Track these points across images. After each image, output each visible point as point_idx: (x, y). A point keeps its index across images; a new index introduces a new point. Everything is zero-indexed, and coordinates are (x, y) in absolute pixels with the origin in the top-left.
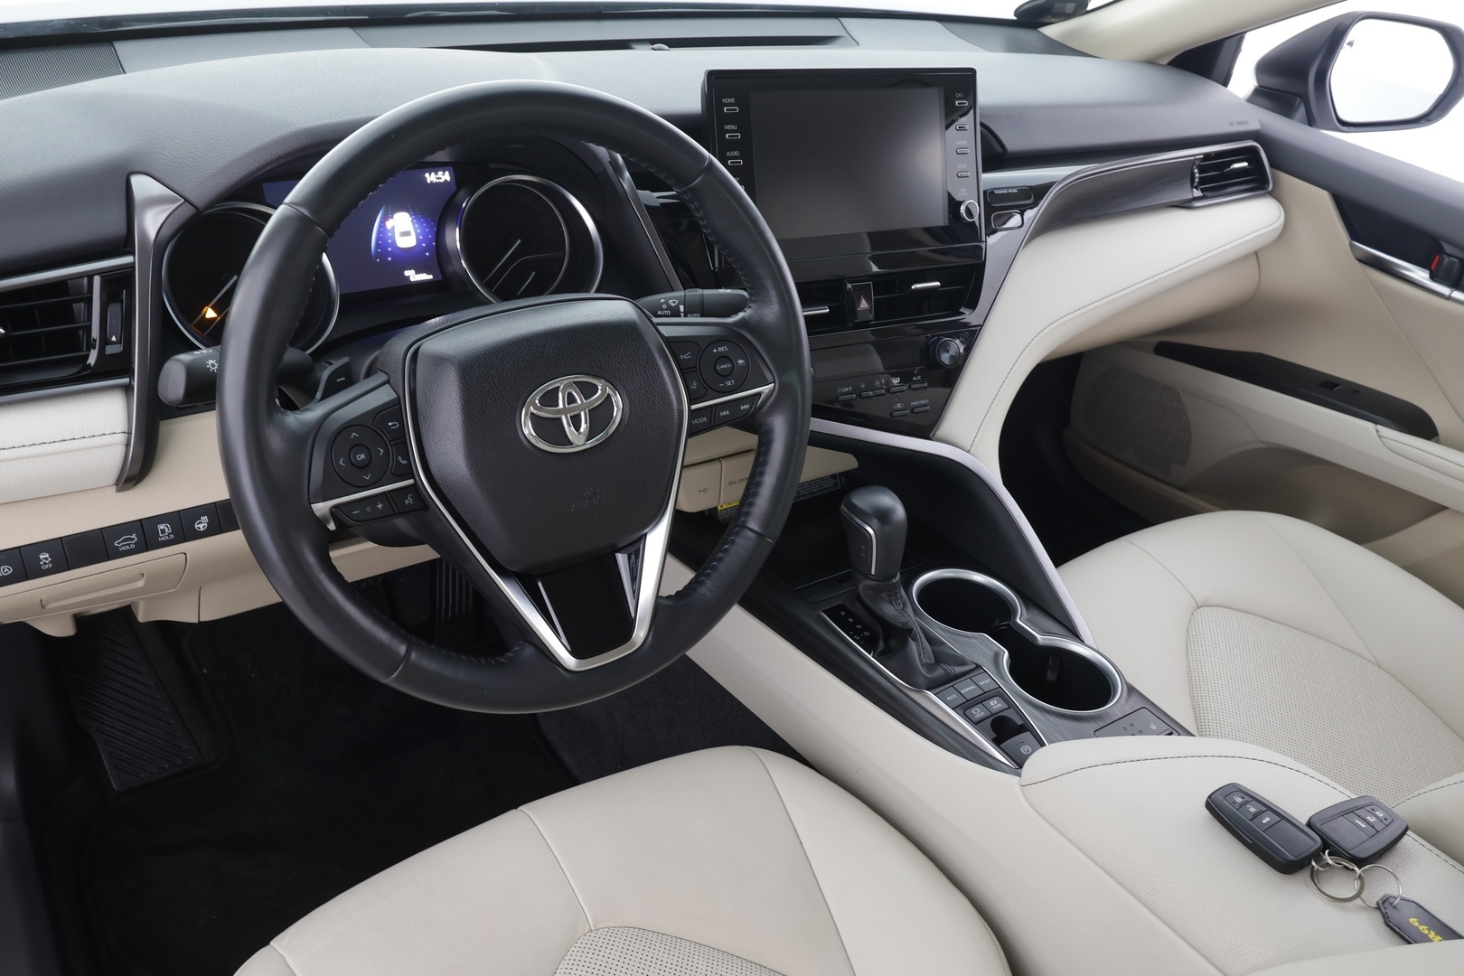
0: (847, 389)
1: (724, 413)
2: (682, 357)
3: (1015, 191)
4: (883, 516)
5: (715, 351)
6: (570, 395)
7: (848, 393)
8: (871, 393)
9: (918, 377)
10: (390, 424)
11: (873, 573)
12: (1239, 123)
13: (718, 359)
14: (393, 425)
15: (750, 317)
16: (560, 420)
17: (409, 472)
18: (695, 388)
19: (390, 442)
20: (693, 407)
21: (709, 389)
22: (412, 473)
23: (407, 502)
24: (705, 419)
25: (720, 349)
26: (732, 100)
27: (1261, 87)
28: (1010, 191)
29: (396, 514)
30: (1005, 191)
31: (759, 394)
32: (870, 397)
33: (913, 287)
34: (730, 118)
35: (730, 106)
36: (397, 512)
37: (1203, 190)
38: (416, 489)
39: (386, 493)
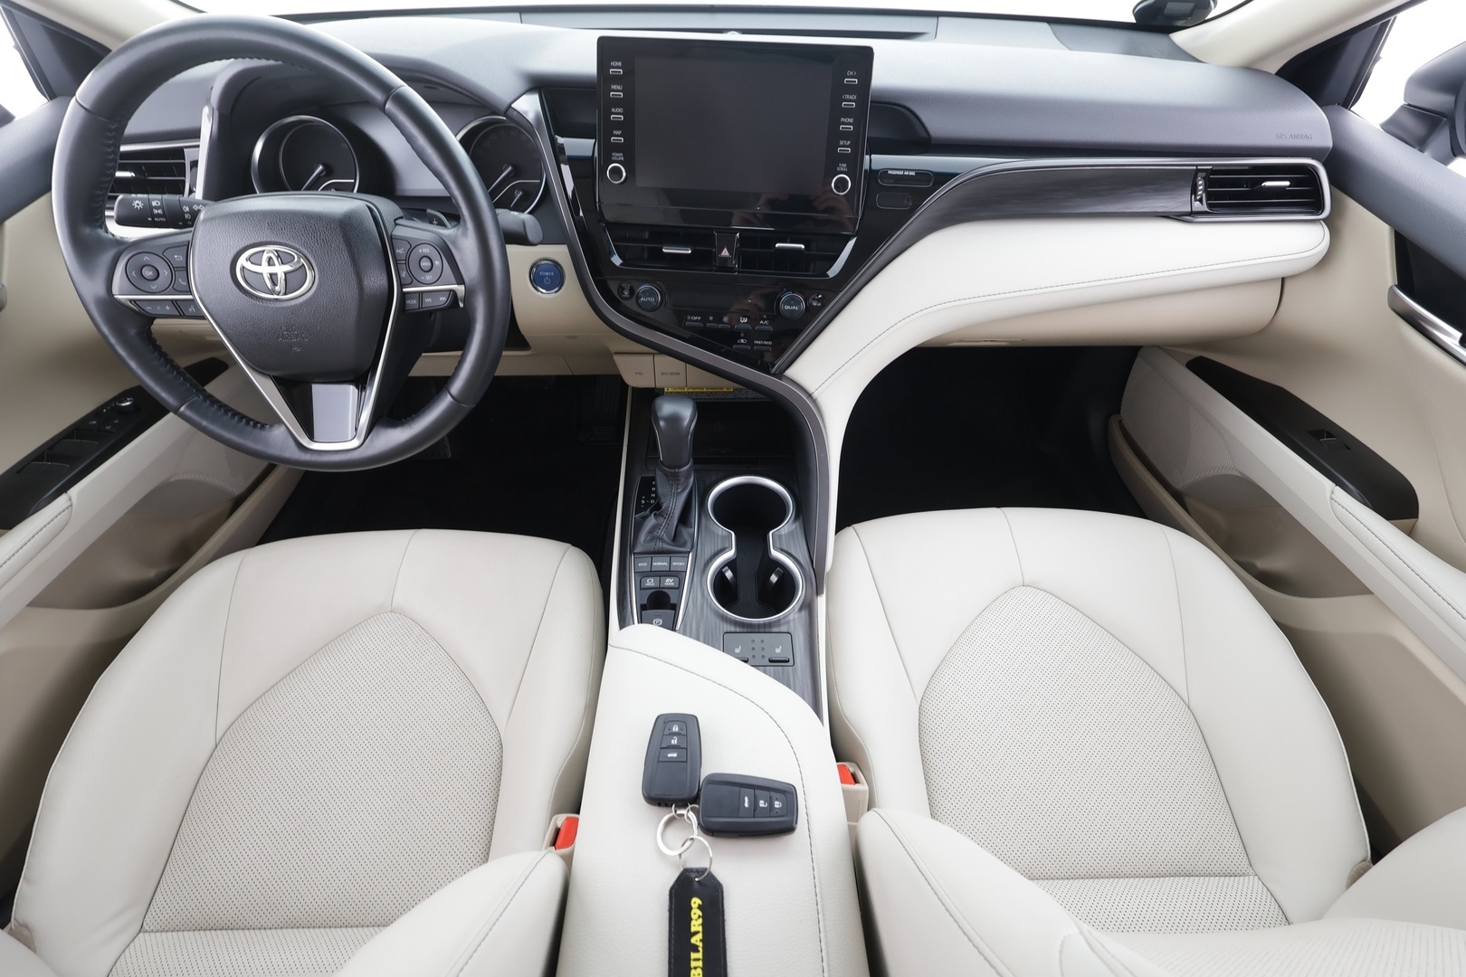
0: (696, 318)
1: (428, 300)
2: (398, 251)
3: (913, 173)
5: (420, 251)
6: (270, 258)
7: (696, 321)
8: (716, 325)
9: (766, 322)
10: (176, 256)
11: (661, 460)
12: (1295, 137)
13: (422, 258)
14: (178, 258)
16: (262, 275)
18: (404, 276)
19: (174, 268)
20: (405, 290)
21: (414, 279)
22: (190, 292)
23: (190, 310)
24: (415, 302)
25: (424, 250)
26: (620, 64)
27: (1409, 105)
28: (906, 173)
30: (901, 173)
31: (453, 291)
33: (777, 245)
34: (616, 79)
35: (616, 69)
36: (182, 314)
37: (1209, 206)
38: (193, 301)
39: (172, 301)
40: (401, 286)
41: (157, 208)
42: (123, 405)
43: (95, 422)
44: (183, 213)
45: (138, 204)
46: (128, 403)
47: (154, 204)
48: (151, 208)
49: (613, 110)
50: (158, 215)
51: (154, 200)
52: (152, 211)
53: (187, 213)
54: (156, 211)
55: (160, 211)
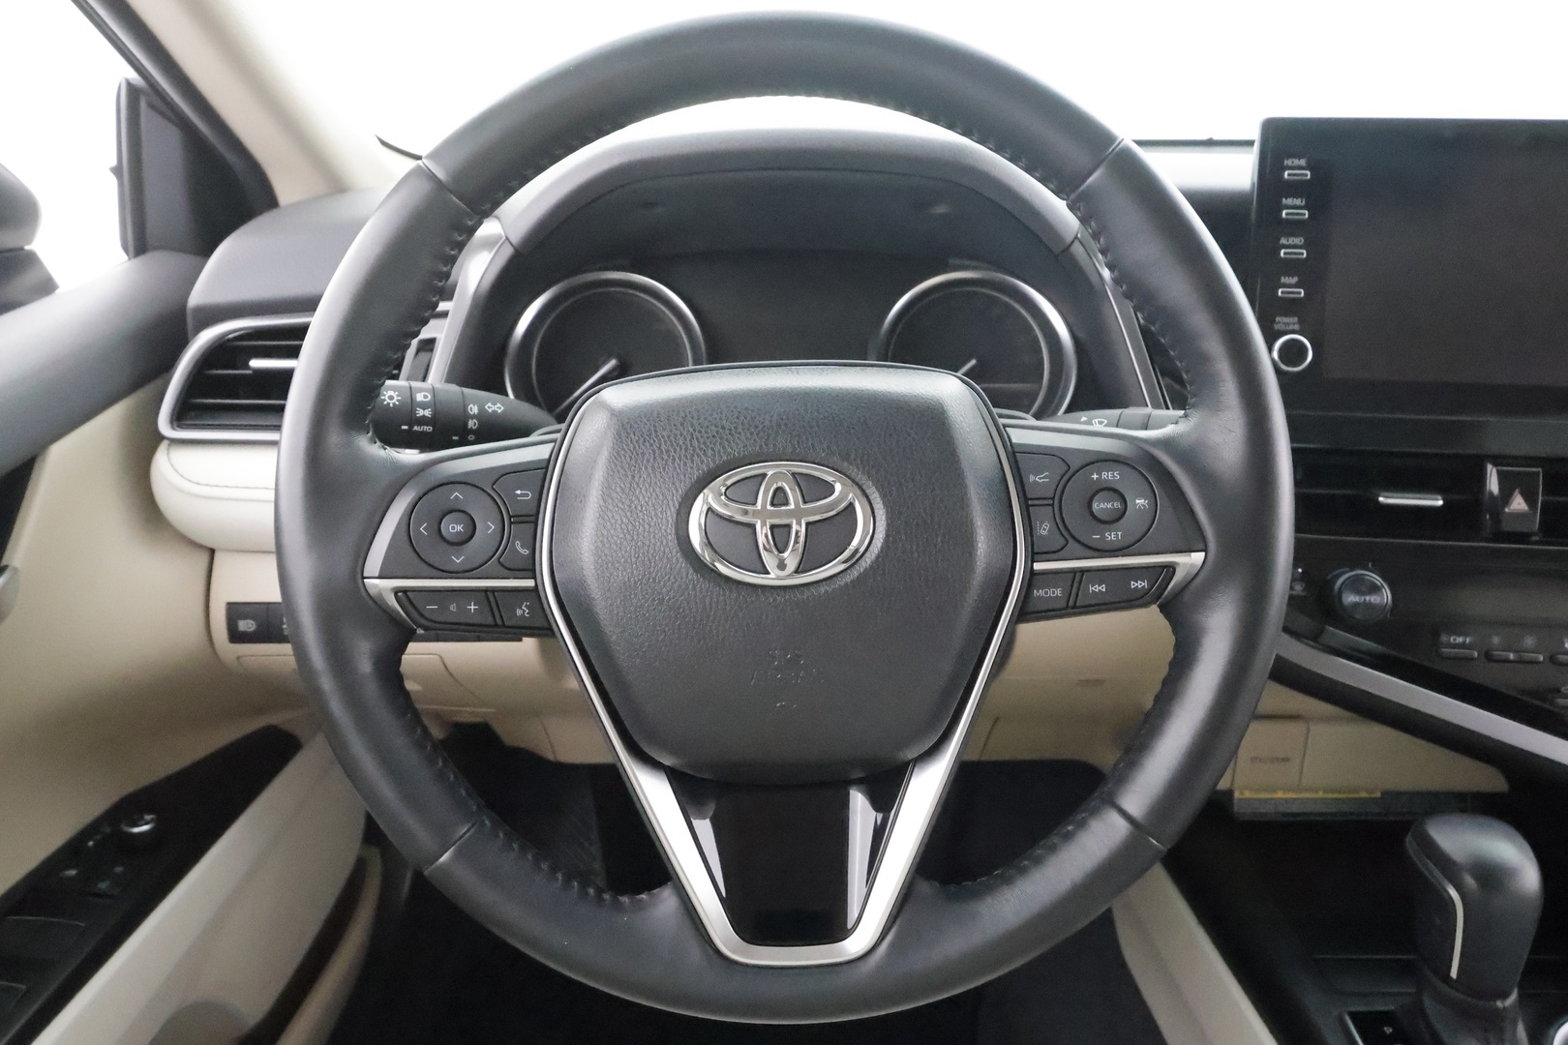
0: (1460, 640)
1: (1096, 588)
2: (1032, 478)
4: (1491, 876)
5: (1095, 476)
6: (780, 491)
7: (1463, 646)
8: (1512, 656)
10: (519, 492)
11: (1454, 974)
13: (1097, 492)
14: (522, 495)
15: (1181, 436)
16: (752, 527)
17: (531, 571)
18: (1044, 533)
19: (510, 517)
20: (1037, 566)
21: (1070, 540)
22: (534, 570)
23: (519, 612)
24: (1058, 592)
25: (1104, 475)
26: (1303, 163)
29: (496, 625)
31: (1171, 568)
32: (1507, 661)
34: (1297, 187)
35: (1297, 170)
36: (499, 622)
38: (536, 592)
39: (486, 591)
40: (1033, 555)
41: (424, 406)
42: (136, 830)
43: (73, 872)
44: (467, 417)
45: (391, 398)
46: (145, 828)
47: (420, 397)
48: (413, 404)
49: (1283, 241)
50: (423, 421)
51: (421, 390)
52: (413, 411)
53: (474, 417)
54: (421, 412)
55: (427, 413)
